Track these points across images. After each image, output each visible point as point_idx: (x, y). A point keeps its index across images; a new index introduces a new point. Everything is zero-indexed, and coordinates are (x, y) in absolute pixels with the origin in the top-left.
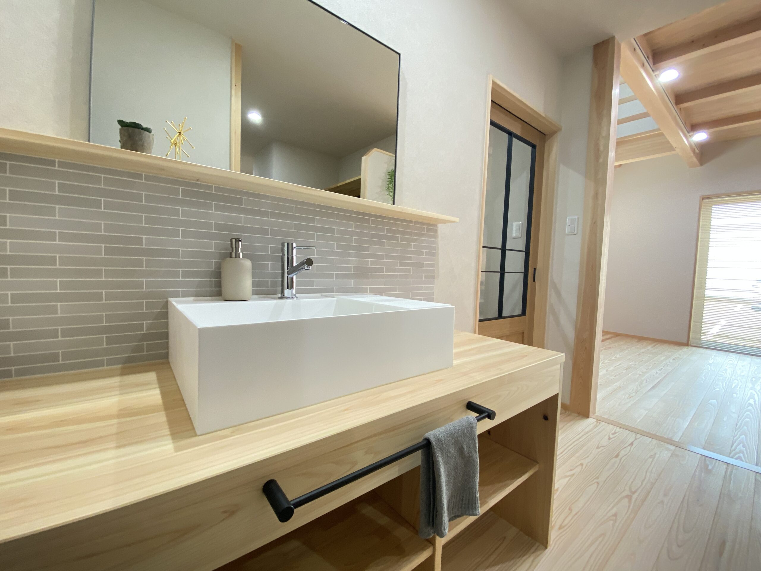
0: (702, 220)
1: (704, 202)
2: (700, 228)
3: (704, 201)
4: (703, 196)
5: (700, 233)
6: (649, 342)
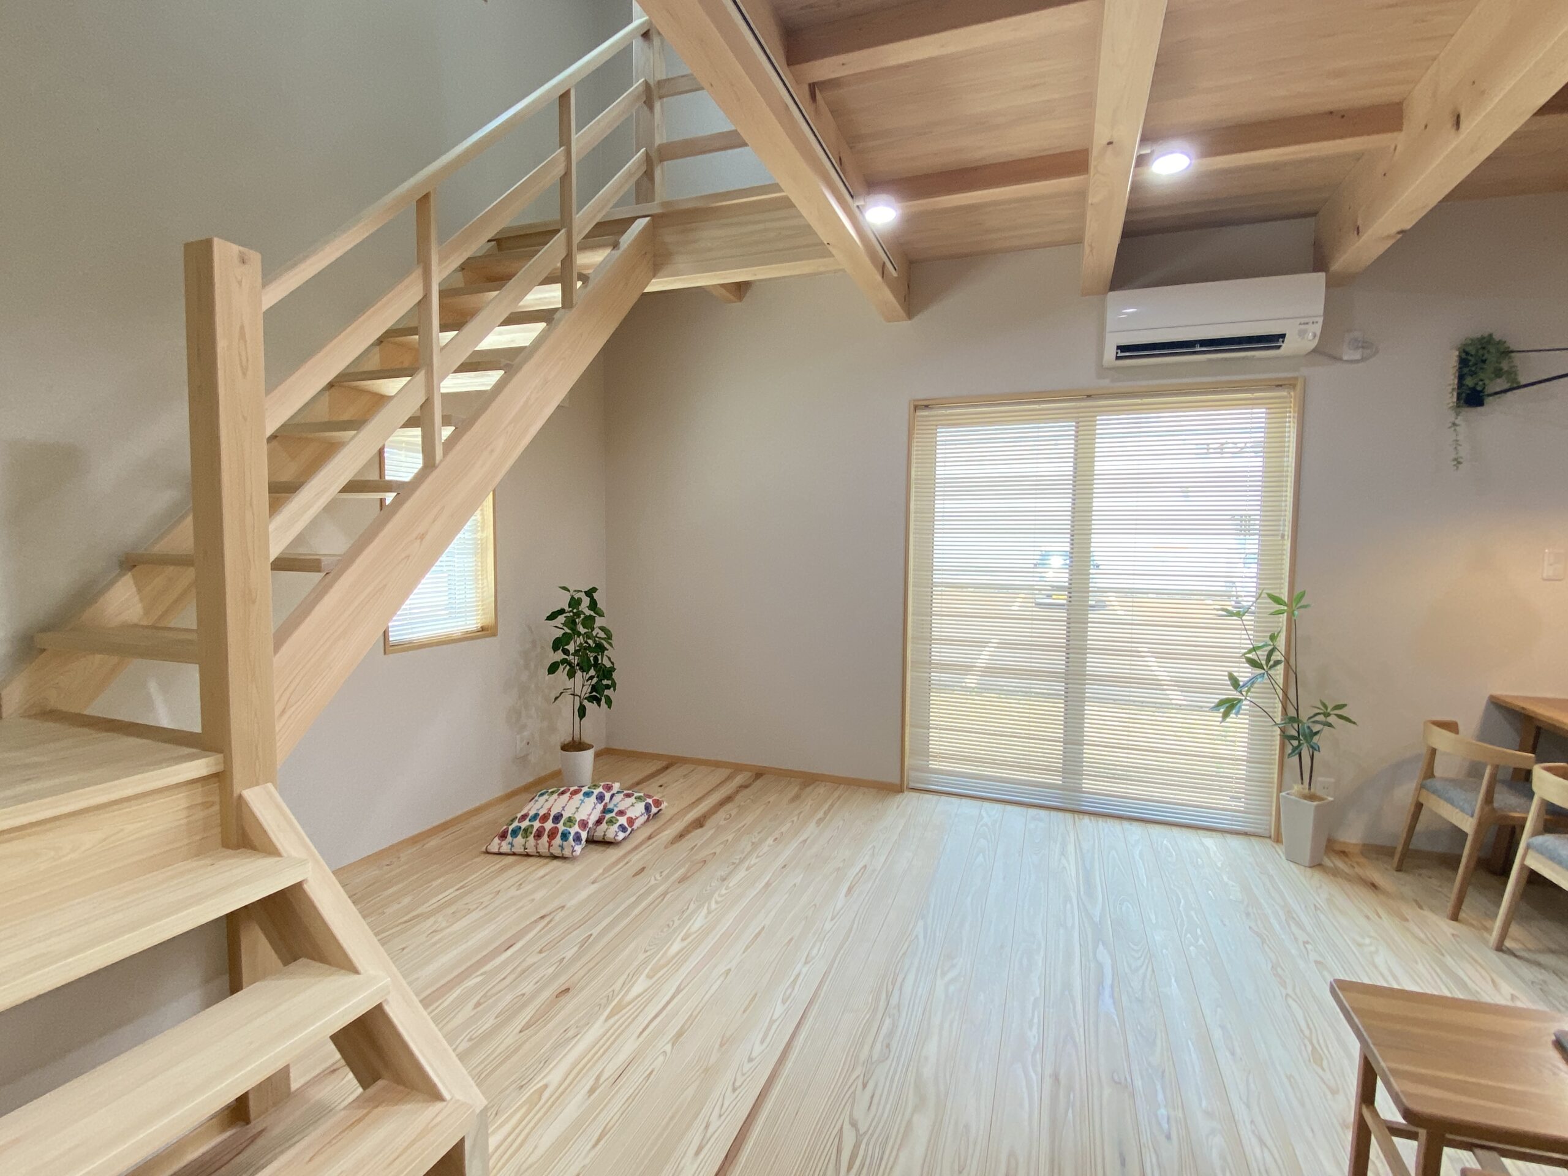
0: (917, 467)
1: (918, 416)
2: (913, 486)
3: (920, 413)
4: (914, 401)
5: (913, 498)
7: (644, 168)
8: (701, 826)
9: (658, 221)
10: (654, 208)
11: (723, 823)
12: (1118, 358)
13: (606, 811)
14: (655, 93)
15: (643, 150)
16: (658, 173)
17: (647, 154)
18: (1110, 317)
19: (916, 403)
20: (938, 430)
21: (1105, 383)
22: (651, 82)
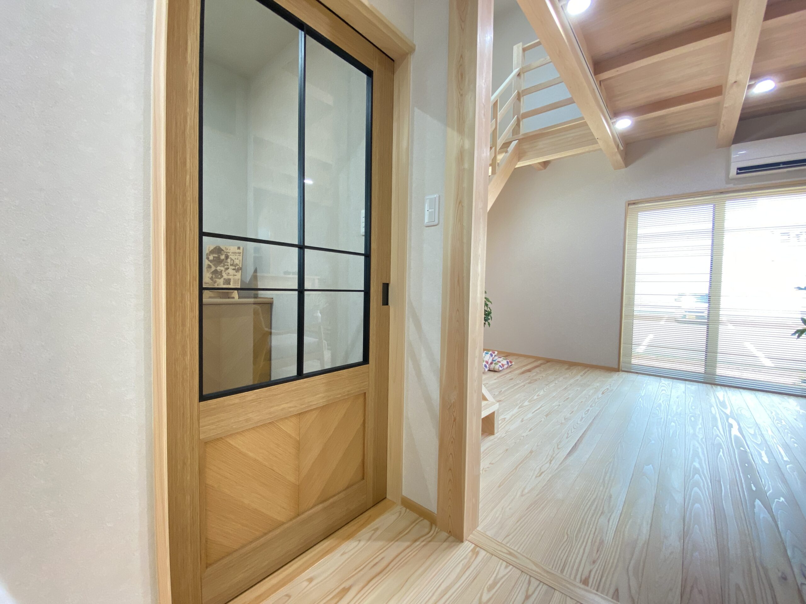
0: (629, 223)
2: (627, 238)
3: (631, 207)
4: (628, 201)
5: (627, 244)
6: (580, 368)
7: (516, 123)
8: (530, 372)
9: (521, 141)
10: (520, 136)
11: (538, 372)
12: (738, 173)
13: (493, 360)
14: (521, 95)
15: (516, 116)
16: (521, 123)
17: (517, 117)
18: (733, 156)
19: (629, 202)
20: (639, 213)
21: (731, 186)
22: (520, 91)
